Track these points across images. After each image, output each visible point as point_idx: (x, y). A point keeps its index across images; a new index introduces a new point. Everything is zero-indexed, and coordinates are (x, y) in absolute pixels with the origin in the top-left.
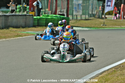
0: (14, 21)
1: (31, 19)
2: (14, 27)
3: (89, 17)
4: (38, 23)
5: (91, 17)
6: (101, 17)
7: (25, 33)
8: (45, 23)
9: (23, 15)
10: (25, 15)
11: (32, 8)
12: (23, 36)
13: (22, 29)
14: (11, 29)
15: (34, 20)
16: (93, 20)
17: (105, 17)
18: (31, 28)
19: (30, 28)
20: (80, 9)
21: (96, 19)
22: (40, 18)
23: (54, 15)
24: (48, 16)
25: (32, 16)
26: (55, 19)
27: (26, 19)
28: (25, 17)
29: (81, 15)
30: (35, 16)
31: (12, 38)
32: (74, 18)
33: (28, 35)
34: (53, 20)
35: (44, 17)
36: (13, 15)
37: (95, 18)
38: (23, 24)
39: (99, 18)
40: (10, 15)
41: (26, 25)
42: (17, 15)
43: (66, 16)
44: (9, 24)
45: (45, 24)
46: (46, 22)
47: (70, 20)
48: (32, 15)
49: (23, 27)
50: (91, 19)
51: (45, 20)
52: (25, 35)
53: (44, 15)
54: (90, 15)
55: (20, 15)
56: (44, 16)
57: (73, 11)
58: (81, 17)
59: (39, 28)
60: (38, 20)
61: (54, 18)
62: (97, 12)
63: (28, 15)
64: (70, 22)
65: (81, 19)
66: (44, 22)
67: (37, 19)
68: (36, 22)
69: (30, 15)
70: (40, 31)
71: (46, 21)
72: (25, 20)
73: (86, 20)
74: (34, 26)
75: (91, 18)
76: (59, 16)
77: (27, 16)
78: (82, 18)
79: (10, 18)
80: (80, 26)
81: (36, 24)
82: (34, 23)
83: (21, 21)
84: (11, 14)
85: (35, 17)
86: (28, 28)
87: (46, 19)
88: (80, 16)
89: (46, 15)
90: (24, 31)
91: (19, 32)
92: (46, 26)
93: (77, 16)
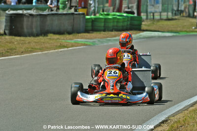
0: (55, 23)
1: (81, 19)
2: (54, 33)
3: (173, 16)
4: (92, 26)
5: (176, 14)
6: (192, 15)
7: (72, 42)
8: (104, 27)
9: (69, 14)
10: (73, 14)
12: (69, 47)
13: (68, 36)
14: (51, 36)
15: (86, 22)
16: (179, 19)
18: (82, 34)
19: (80, 35)
20: (157, 3)
21: (184, 18)
22: (95, 19)
23: (118, 14)
24: (108, 15)
25: (82, 16)
26: (118, 19)
27: (74, 20)
28: (72, 17)
29: (160, 13)
30: (87, 15)
31: (52, 50)
32: (149, 17)
33: (77, 45)
34: (116, 20)
35: (101, 17)
36: (53, 14)
37: (183, 16)
38: (69, 28)
39: (189, 16)
40: (48, 14)
41: (73, 28)
42: (60, 14)
43: (136, 15)
44: (47, 28)
45: (103, 28)
46: (105, 24)
47: (144, 21)
48: (83, 14)
49: (69, 33)
50: (176, 19)
51: (103, 20)
52: (73, 46)
53: (102, 13)
54: (174, 12)
55: (64, 14)
56: (102, 15)
57: (147, 6)
58: (160, 15)
59: (94, 34)
60: (93, 21)
61: (118, 17)
62: (185, 8)
63: (76, 14)
64: (143, 23)
65: (161, 19)
66: (103, 24)
67: (91, 20)
68: (90, 24)
69: (79, 14)
70: (96, 38)
71: (105, 22)
72: (72, 21)
73: (168, 19)
74: (87, 31)
75: (176, 17)
76: (125, 15)
77: (75, 16)
78: (162, 17)
79: (48, 18)
80: (160, 30)
81: (90, 28)
82: (86, 26)
83: (66, 24)
84: (50, 13)
85: (88, 17)
86: (78, 35)
87: (105, 19)
89: (105, 13)
90: (70, 39)
91: (63, 41)
92: (104, 31)
93: (153, 14)
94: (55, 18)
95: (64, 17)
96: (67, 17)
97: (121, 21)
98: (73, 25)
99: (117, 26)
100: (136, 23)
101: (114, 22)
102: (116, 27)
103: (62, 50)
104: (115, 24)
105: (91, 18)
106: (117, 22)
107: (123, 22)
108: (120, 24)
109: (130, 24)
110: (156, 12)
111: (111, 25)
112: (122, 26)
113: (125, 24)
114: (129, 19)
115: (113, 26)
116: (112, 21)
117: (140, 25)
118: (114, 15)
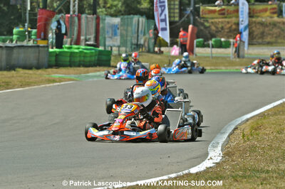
4: (56, 60)
6: (152, 50)
8: (70, 61)
10: (38, 47)
11: (42, 34)
17: (160, 50)
20: (115, 34)
22: (60, 52)
24: (71, 48)
26: (86, 53)
27: (39, 53)
28: (37, 50)
29: (119, 47)
34: (82, 55)
37: (142, 52)
38: (35, 62)
39: (149, 51)
41: (38, 63)
45: (68, 63)
46: (70, 59)
48: (46, 47)
51: (69, 55)
57: (105, 39)
58: (119, 50)
60: (57, 55)
61: (85, 51)
62: (145, 42)
66: (68, 59)
67: (54, 54)
68: (53, 59)
71: (70, 56)
72: (37, 54)
74: (50, 66)
77: (40, 49)
79: (15, 51)
81: (54, 63)
82: (49, 61)
83: (31, 57)
87: (72, 53)
88: (117, 49)
89: (66, 46)
92: (70, 66)
93: (111, 47)
94: (22, 50)
95: (30, 49)
96: (33, 49)
97: (88, 55)
98: (38, 60)
99: (84, 61)
100: (104, 58)
101: (80, 56)
102: (82, 63)
103: (52, 85)
104: (82, 58)
105: (55, 52)
106: (84, 57)
107: (91, 56)
108: (88, 59)
109: (98, 60)
110: (115, 46)
111: (77, 59)
112: (90, 62)
113: (93, 59)
114: (97, 53)
115: (80, 61)
116: (78, 55)
117: (110, 60)
118: (79, 48)
